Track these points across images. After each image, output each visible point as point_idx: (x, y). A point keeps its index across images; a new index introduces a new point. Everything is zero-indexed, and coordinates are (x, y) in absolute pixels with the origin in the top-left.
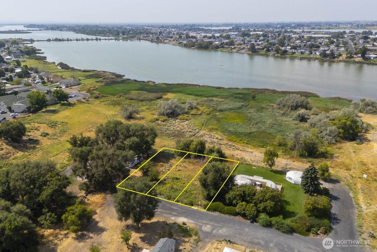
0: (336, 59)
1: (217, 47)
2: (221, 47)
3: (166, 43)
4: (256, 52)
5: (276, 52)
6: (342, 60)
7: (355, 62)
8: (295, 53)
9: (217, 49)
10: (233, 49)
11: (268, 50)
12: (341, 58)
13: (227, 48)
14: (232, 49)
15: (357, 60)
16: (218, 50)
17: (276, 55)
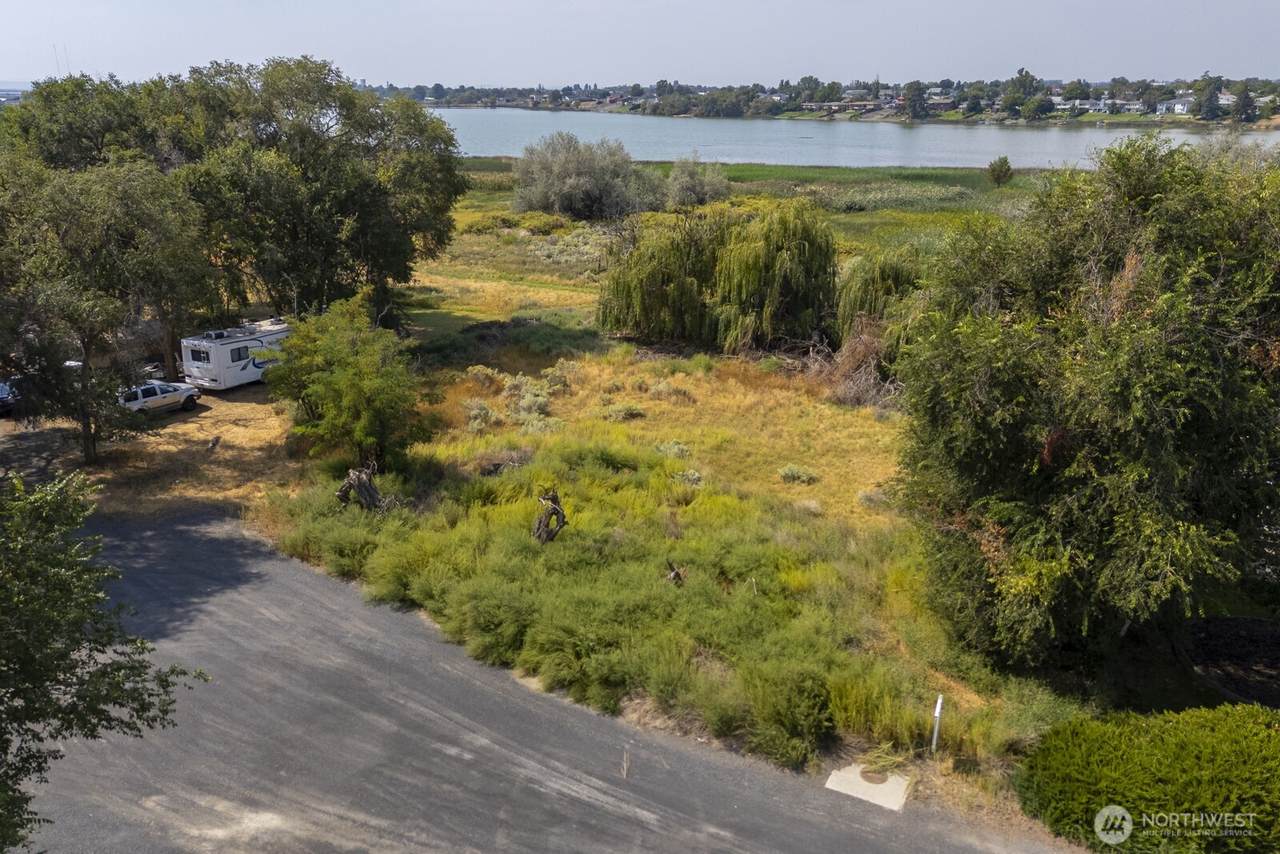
0: (1263, 123)
1: (775, 111)
2: (788, 110)
4: (927, 115)
5: (1006, 114)
8: (1083, 112)
9: (777, 113)
10: (836, 112)
11: (975, 109)
12: (1278, 120)
13: (812, 110)
14: (832, 113)
17: (1010, 122)
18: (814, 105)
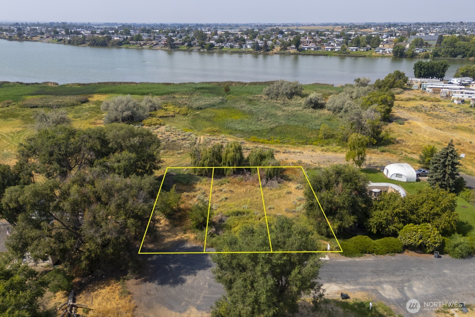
0: (271, 52)
1: (119, 44)
2: (124, 44)
3: (36, 41)
4: (175, 47)
5: (200, 47)
6: (277, 52)
7: (290, 54)
8: (223, 47)
9: (121, 45)
10: (143, 45)
11: (190, 45)
12: (275, 51)
13: (133, 44)
14: (141, 46)
15: (292, 51)
16: (121, 47)
17: (202, 50)
18: (134, 42)
